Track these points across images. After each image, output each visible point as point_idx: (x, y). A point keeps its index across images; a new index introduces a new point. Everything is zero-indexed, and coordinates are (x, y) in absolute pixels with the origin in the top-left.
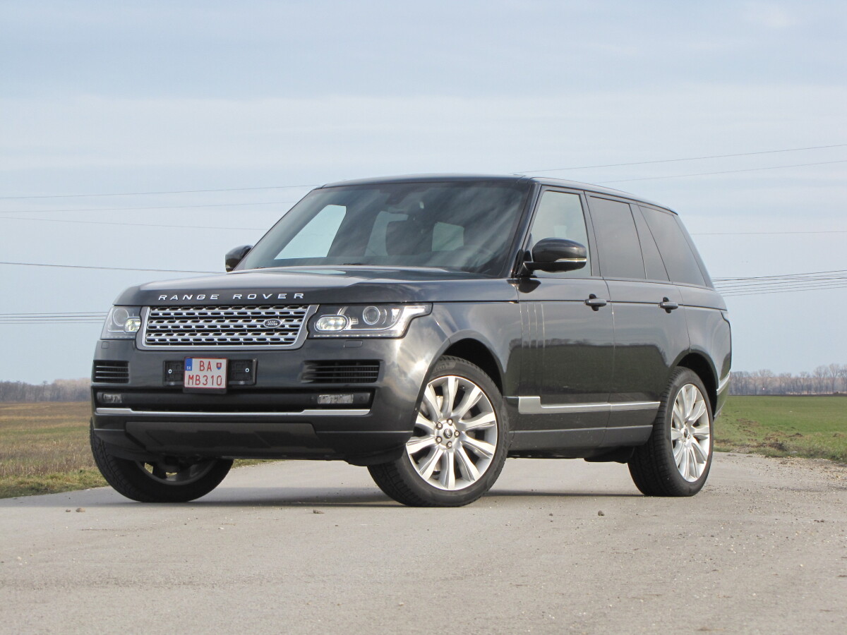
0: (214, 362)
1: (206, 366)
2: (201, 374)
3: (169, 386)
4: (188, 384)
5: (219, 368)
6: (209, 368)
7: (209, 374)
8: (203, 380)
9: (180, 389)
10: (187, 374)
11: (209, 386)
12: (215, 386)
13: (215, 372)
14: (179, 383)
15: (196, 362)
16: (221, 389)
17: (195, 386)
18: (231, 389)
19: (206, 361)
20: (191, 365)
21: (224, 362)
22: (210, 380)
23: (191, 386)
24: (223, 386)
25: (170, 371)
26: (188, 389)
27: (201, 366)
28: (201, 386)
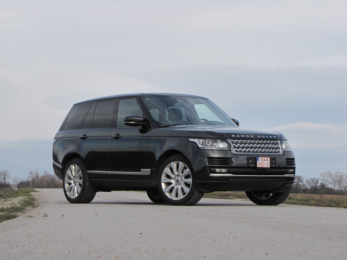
0: (266, 158)
1: (263, 160)
2: (262, 162)
3: (251, 166)
4: (258, 166)
5: (267, 160)
6: (264, 160)
7: (265, 162)
8: (263, 164)
9: (255, 167)
10: (258, 162)
11: (265, 166)
12: (267, 167)
13: (266, 162)
14: (255, 165)
15: (260, 158)
16: (269, 168)
17: (260, 166)
18: (271, 167)
19: (264, 158)
20: (259, 159)
21: (269, 159)
22: (265, 164)
23: (259, 166)
24: (269, 167)
25: (250, 161)
26: (258, 167)
27: (262, 160)
28: (262, 166)
